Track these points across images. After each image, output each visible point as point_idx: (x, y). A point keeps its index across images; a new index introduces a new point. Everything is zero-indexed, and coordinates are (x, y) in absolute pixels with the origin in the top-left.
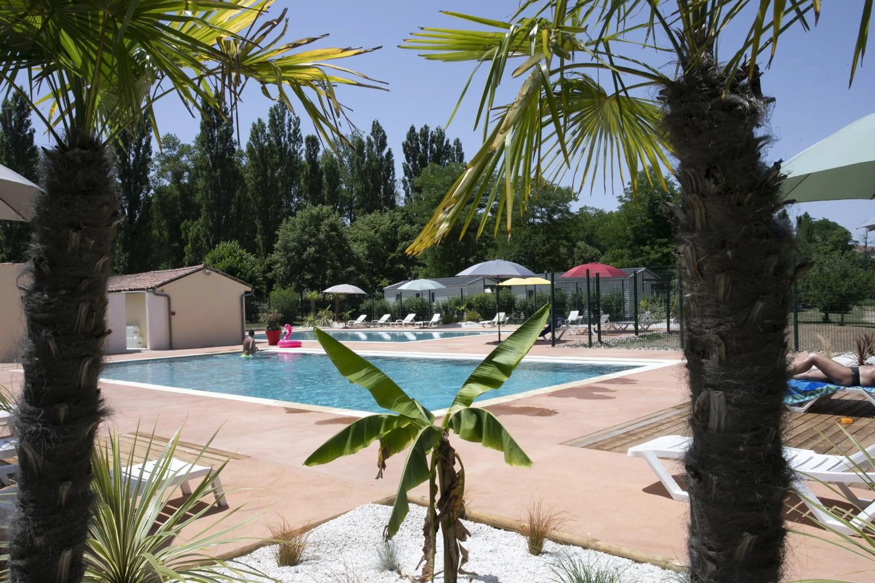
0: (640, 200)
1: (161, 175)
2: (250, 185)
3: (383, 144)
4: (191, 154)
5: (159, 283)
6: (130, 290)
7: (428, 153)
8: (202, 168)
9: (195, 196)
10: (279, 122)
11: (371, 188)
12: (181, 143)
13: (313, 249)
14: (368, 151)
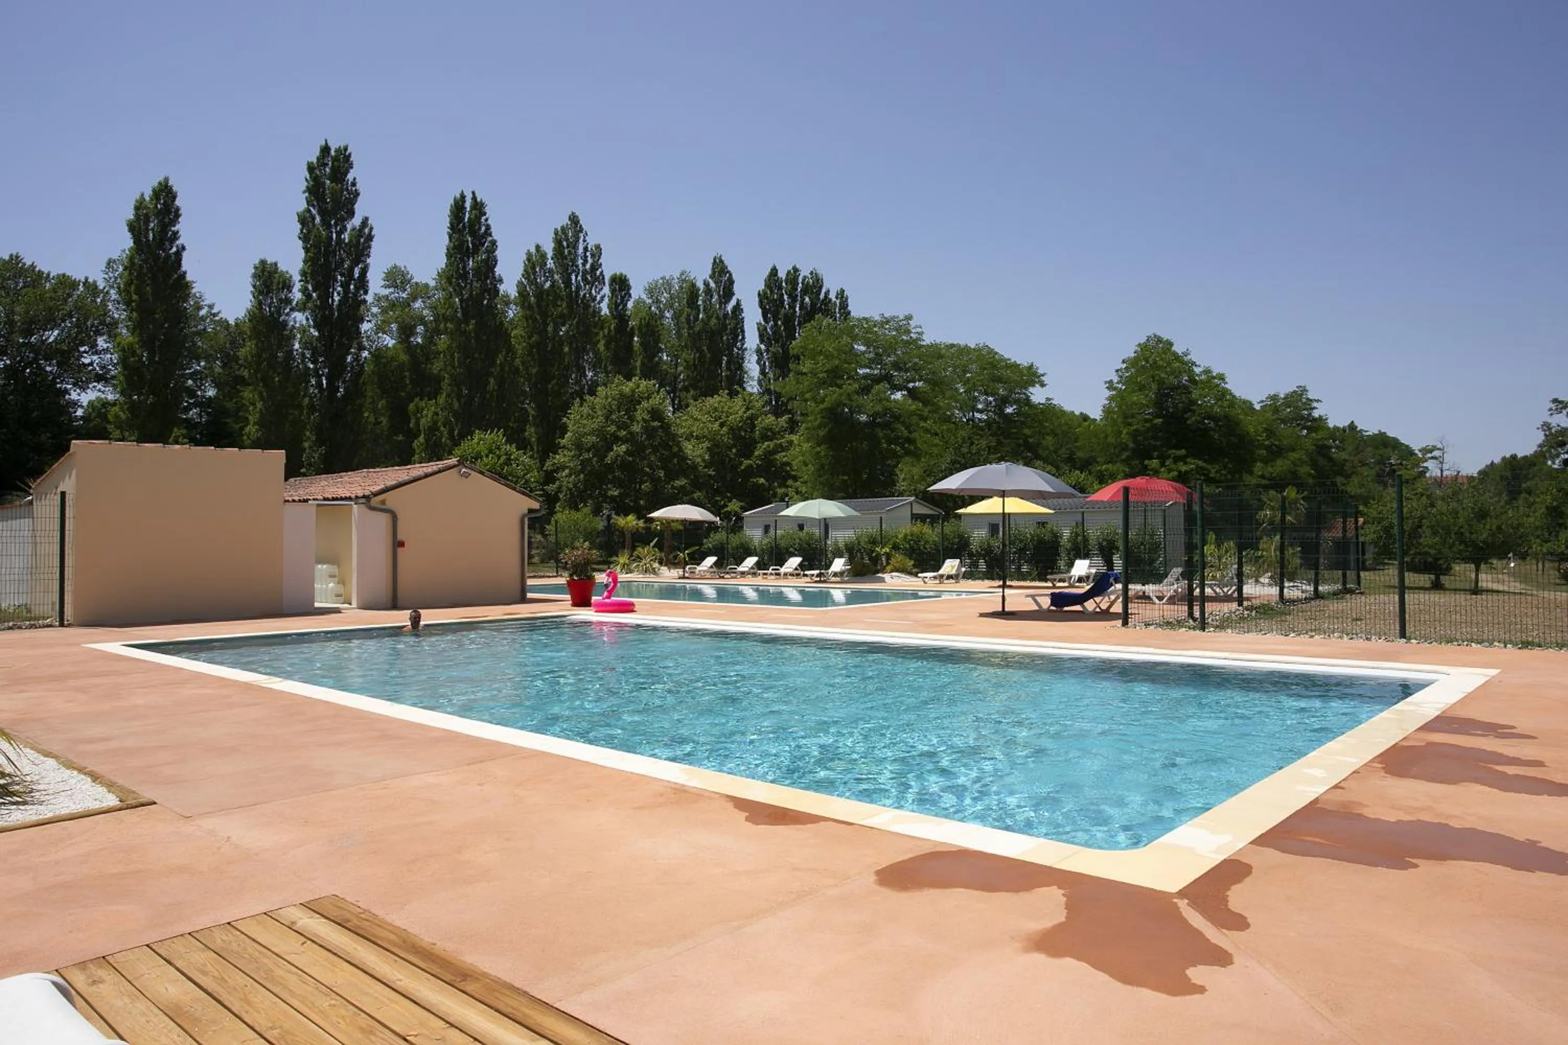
0: (1141, 388)
1: (381, 328)
2: (520, 348)
3: (728, 293)
4: (429, 298)
5: (377, 488)
6: (325, 499)
7: (797, 309)
8: (446, 319)
9: (432, 364)
10: (570, 252)
11: (708, 360)
12: (414, 281)
13: (624, 448)
14: (704, 302)
